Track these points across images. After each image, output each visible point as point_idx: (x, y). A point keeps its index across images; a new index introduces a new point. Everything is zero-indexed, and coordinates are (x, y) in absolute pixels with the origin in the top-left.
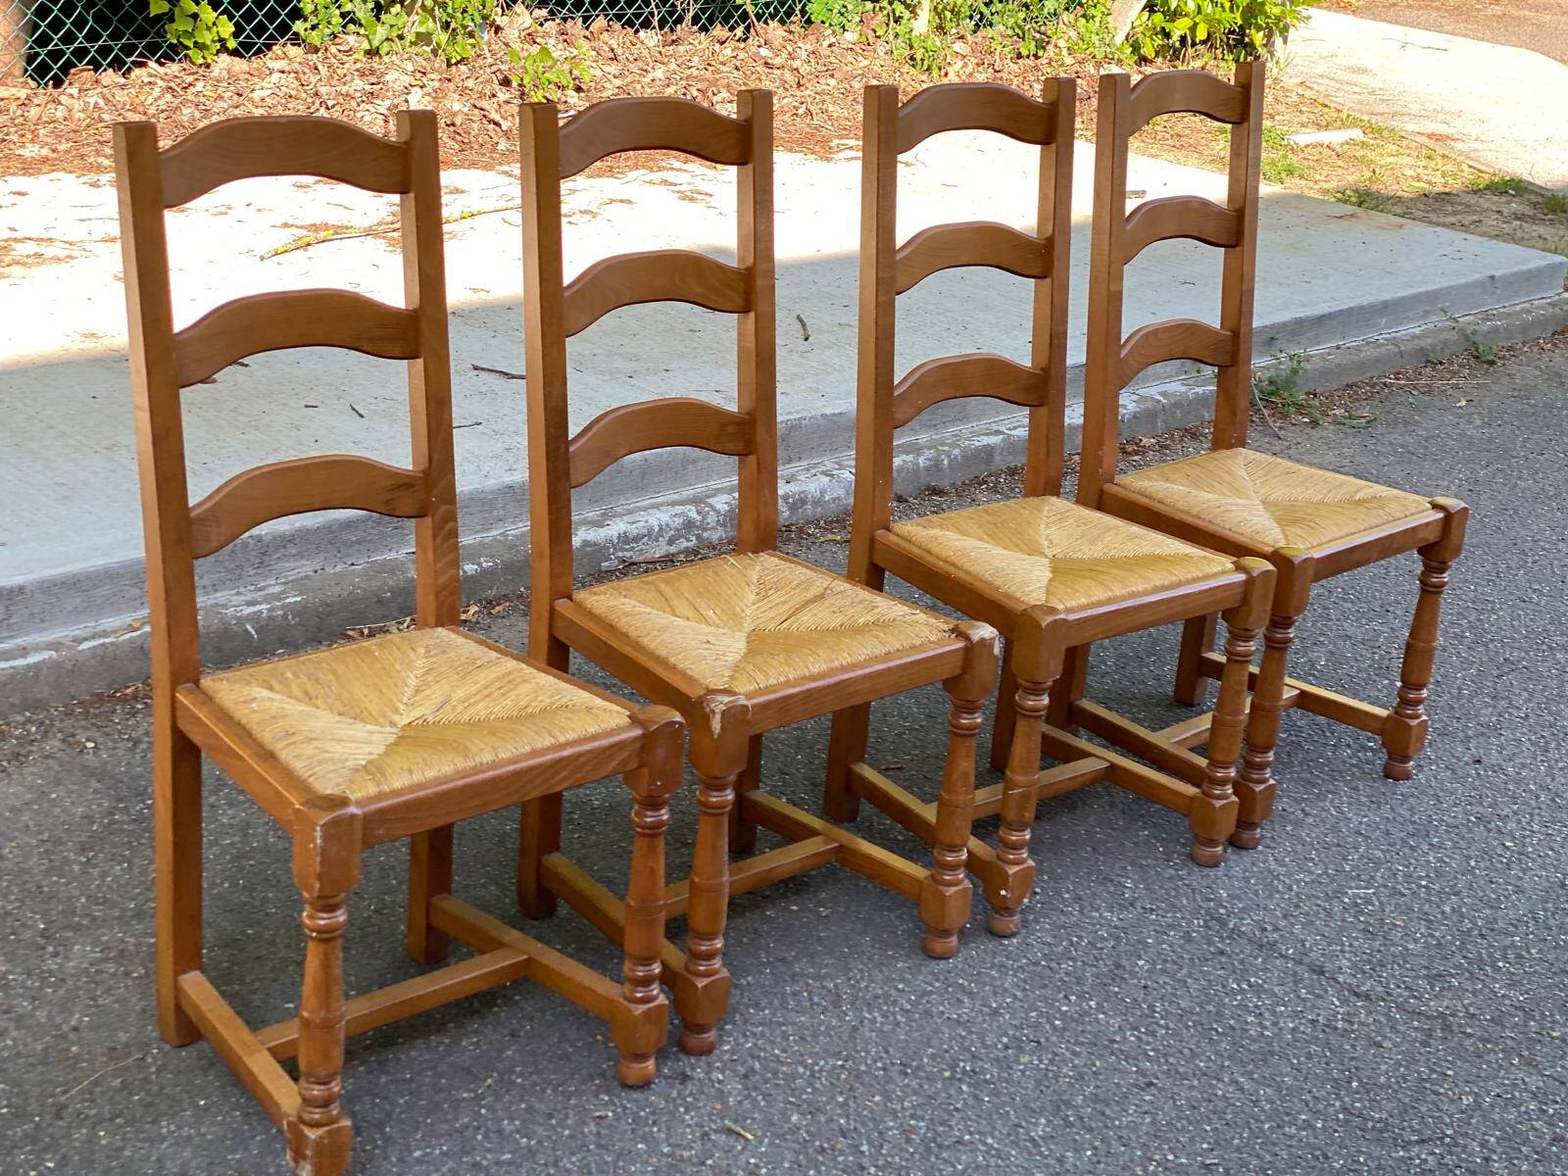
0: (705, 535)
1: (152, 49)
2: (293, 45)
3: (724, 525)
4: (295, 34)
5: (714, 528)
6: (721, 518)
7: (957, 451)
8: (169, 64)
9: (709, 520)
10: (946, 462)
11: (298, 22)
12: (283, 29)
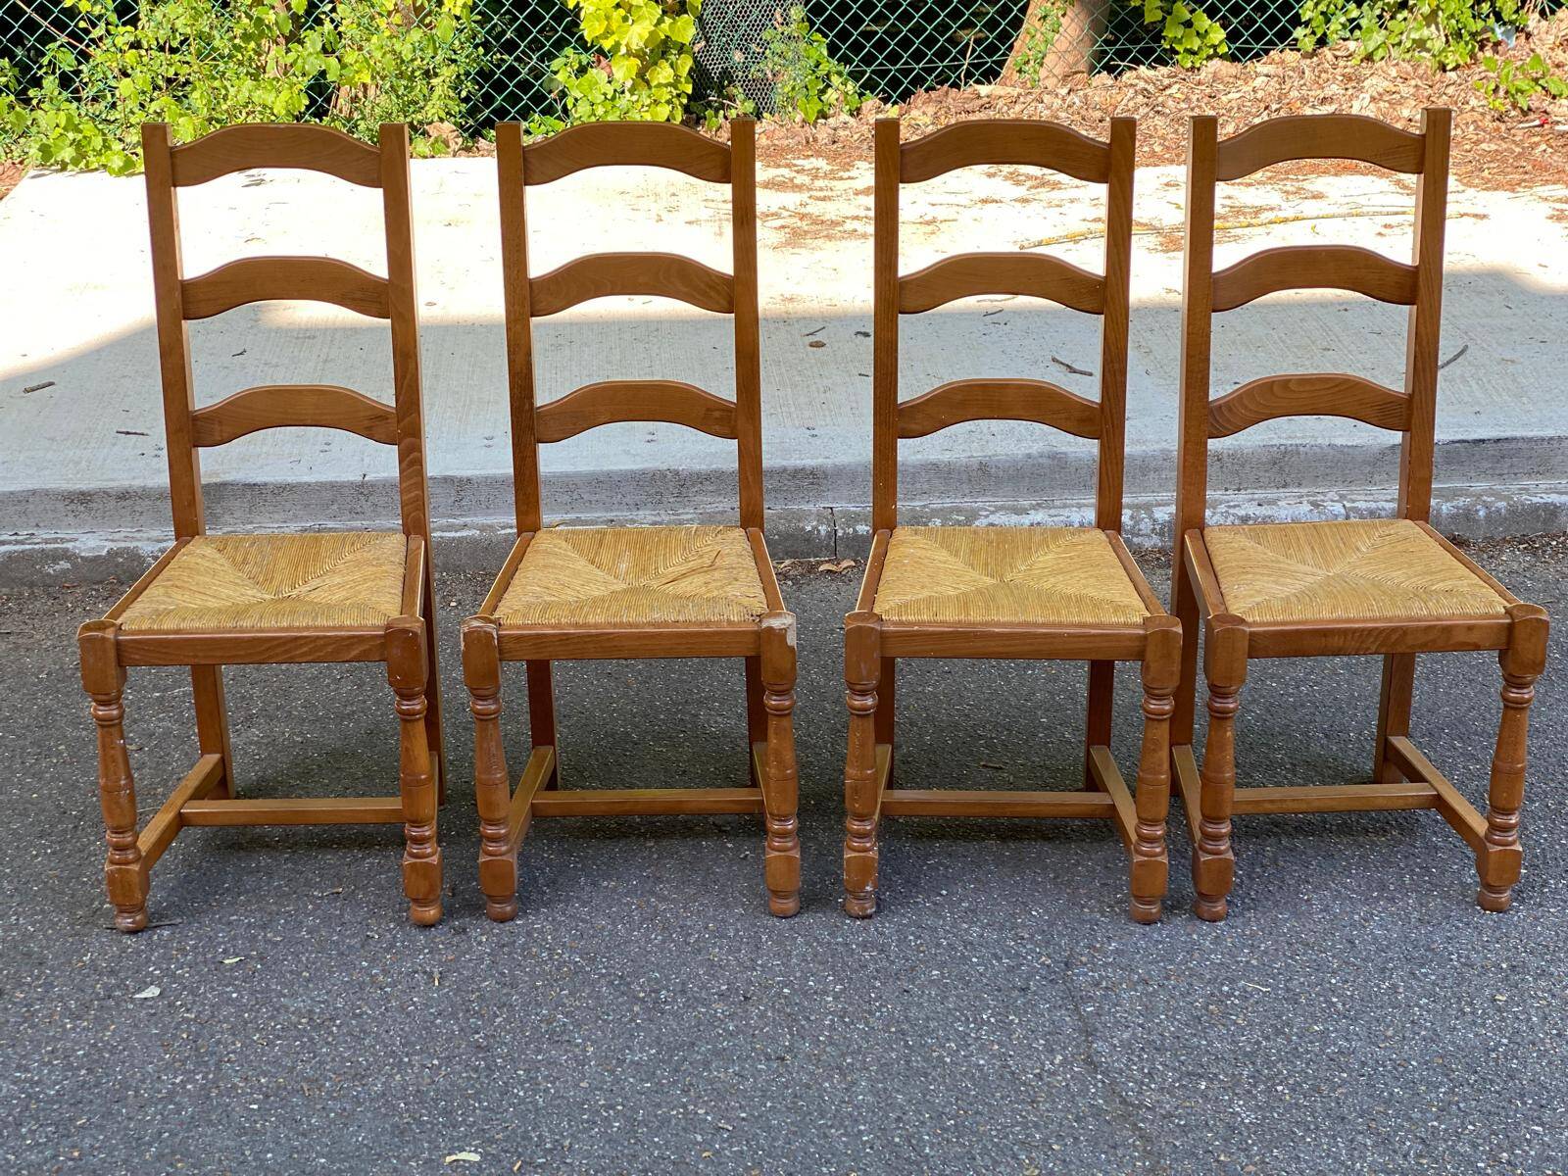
0: (1135, 540)
1: (1147, 53)
2: (1292, 50)
3: (1161, 534)
4: (1296, 40)
5: (1148, 536)
6: (1158, 527)
7: (1502, 504)
8: (1161, 68)
9: (1142, 526)
10: (1481, 513)
11: (1299, 28)
12: (1283, 35)
